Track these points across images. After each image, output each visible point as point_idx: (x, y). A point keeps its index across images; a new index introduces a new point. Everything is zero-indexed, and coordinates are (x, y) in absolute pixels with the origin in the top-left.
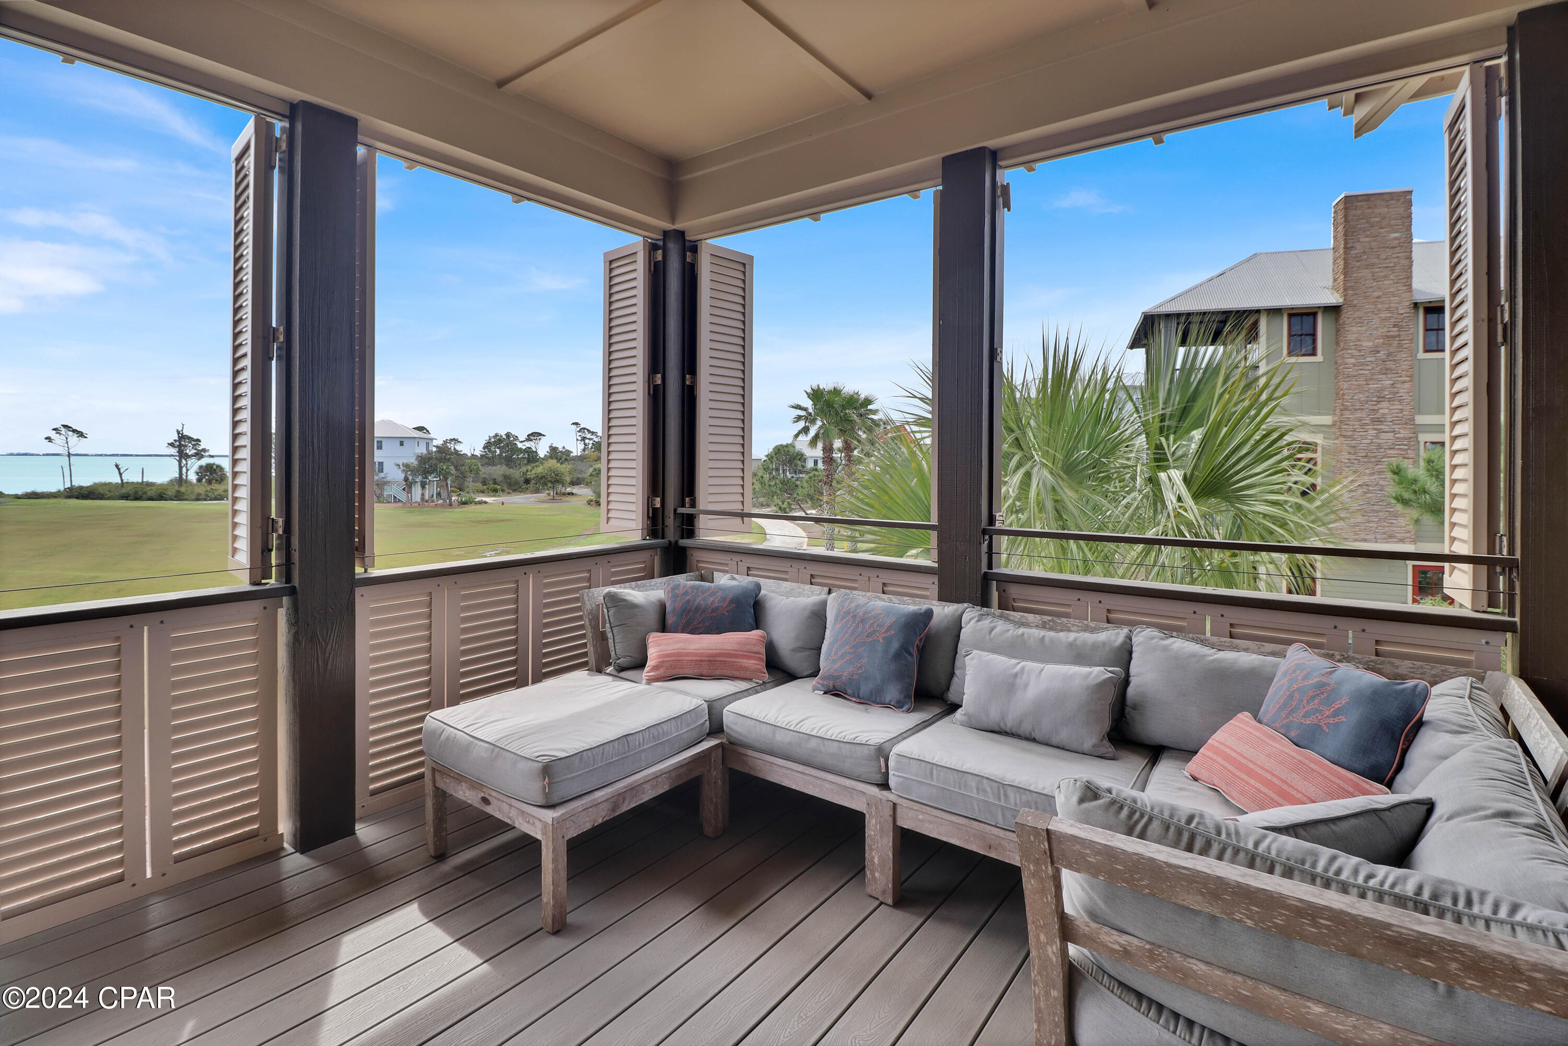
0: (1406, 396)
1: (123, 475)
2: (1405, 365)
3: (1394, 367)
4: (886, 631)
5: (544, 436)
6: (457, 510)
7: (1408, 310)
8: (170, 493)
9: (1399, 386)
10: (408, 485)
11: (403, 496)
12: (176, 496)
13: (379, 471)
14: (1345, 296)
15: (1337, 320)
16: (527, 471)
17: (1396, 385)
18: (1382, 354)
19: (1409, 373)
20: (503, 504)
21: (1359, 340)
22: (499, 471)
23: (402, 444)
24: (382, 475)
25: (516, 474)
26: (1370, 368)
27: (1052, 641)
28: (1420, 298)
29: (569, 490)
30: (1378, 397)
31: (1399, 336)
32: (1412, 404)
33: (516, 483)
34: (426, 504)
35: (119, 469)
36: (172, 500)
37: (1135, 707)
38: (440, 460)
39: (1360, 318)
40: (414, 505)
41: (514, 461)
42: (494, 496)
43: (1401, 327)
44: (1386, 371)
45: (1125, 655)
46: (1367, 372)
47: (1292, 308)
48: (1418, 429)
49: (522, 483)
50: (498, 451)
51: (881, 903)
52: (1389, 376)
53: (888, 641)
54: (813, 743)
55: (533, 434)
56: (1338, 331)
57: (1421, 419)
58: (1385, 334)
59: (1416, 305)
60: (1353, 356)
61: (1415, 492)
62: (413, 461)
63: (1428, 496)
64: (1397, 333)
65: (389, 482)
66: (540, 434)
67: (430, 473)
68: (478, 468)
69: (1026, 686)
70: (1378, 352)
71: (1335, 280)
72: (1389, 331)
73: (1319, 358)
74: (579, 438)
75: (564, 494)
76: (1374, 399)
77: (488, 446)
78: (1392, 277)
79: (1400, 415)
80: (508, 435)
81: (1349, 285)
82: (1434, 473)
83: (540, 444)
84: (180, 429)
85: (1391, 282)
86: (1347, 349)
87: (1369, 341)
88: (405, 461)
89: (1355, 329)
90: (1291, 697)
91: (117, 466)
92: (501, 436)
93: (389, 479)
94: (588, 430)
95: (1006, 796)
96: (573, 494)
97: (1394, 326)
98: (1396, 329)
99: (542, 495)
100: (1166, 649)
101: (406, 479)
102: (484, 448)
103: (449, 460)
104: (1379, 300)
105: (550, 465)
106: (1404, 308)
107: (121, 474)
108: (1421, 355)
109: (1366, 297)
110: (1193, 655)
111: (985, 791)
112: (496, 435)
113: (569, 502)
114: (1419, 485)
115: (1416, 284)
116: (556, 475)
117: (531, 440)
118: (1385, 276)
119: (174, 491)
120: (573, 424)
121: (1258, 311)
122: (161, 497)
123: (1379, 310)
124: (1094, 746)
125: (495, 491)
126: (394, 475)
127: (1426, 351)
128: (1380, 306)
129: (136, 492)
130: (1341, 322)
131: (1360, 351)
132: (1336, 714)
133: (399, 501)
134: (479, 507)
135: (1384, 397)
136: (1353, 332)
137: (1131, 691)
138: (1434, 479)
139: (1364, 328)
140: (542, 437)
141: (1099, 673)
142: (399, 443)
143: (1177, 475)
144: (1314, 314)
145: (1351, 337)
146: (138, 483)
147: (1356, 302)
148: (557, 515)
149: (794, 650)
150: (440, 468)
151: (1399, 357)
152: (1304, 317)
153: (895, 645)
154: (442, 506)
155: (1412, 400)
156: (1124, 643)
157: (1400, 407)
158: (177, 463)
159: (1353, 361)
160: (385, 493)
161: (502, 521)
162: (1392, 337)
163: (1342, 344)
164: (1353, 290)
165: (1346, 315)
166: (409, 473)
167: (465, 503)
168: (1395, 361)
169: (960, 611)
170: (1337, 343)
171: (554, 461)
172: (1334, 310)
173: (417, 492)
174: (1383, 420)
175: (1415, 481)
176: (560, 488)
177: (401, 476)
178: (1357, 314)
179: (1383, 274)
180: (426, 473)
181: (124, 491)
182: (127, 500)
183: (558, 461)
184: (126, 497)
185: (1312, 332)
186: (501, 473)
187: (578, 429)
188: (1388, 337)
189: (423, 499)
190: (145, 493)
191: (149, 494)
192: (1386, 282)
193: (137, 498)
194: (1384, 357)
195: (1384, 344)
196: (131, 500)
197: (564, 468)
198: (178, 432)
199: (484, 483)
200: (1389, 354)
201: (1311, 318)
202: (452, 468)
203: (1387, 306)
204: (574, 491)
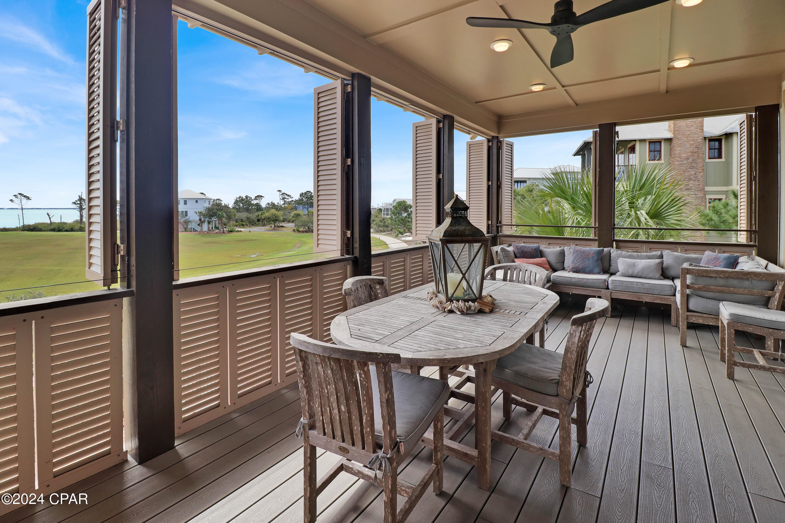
0: (701, 179)
1: (51, 219)
2: (700, 165)
3: (696, 165)
4: (592, 254)
5: (264, 197)
6: (227, 235)
7: (702, 141)
8: (76, 228)
9: (698, 174)
10: (201, 223)
11: (198, 228)
12: (79, 230)
13: (185, 216)
14: (674, 134)
15: (670, 145)
16: (258, 215)
17: (696, 174)
18: (690, 160)
19: (702, 169)
20: (250, 232)
21: (680, 154)
22: (244, 215)
23: (197, 202)
24: (187, 218)
25: (253, 216)
26: (685, 166)
27: (641, 255)
28: (707, 135)
29: (281, 225)
30: (689, 179)
31: (698, 152)
32: (703, 182)
33: (253, 221)
34: (211, 232)
35: (49, 216)
36: (78, 231)
37: (666, 269)
38: (218, 210)
39: (681, 144)
40: (205, 233)
41: (250, 210)
42: (243, 228)
43: (699, 148)
44: (692, 168)
45: (661, 257)
46: (684, 168)
47: (651, 139)
48: (705, 193)
49: (256, 221)
50: (241, 205)
51: (607, 317)
52: (694, 169)
53: (593, 257)
54: (585, 280)
55: (258, 196)
56: (671, 149)
57: (707, 189)
58: (692, 151)
59: (705, 138)
60: (678, 161)
61: (708, 220)
62: (202, 210)
63: (713, 222)
64: (697, 151)
65: (191, 221)
66: (262, 196)
67: (213, 216)
68: (235, 214)
69: (638, 265)
70: (689, 159)
71: (670, 127)
72: (693, 150)
73: (662, 161)
74: (282, 198)
75: (279, 227)
76: (687, 180)
77: (236, 202)
78: (695, 126)
79: (698, 187)
80: (247, 197)
81: (676, 129)
82: (716, 212)
83: (261, 201)
84: (80, 195)
85: (694, 128)
86: (675, 158)
87: (685, 154)
88: (200, 211)
89: (678, 149)
90: (708, 261)
91: (48, 214)
92: (243, 197)
93: (190, 220)
94: (286, 194)
95: (644, 286)
96: (283, 227)
97: (696, 147)
98: (696, 149)
99: (268, 227)
100: (673, 254)
101: (200, 220)
102: (234, 204)
103: (222, 210)
104: (689, 136)
105: (272, 212)
106: (700, 139)
107: (50, 218)
108: (707, 160)
109: (683, 135)
110: (681, 255)
111: (638, 285)
112: (240, 197)
113: (282, 230)
114: (709, 217)
115: (705, 129)
116: (276, 217)
117: (257, 199)
118: (692, 125)
119: (79, 227)
120: (278, 191)
121: (635, 141)
122: (72, 230)
123: (689, 140)
124: (659, 277)
125: (243, 225)
126: (193, 217)
127: (709, 158)
128: (689, 139)
129: (59, 228)
130: (672, 145)
131: (681, 158)
132: (720, 263)
133: (196, 231)
134: (238, 233)
135: (691, 179)
136: (678, 150)
137: (664, 265)
138: (715, 214)
139: (682, 148)
140: (262, 198)
141: (658, 261)
142: (195, 202)
143: (643, 212)
144: (660, 142)
145: (677, 152)
146: (58, 223)
147: (679, 137)
148: (278, 237)
149: (557, 263)
150: (218, 214)
151: (698, 161)
152: (656, 143)
153: (596, 258)
154: (220, 233)
155: (704, 180)
156: (660, 254)
157: (698, 183)
158: (79, 212)
159: (678, 163)
160: (189, 227)
161: (252, 240)
162: (695, 152)
163: (673, 156)
164: (678, 131)
165: (675, 142)
166: (202, 216)
167: (231, 231)
168: (696, 163)
169: (609, 250)
170: (671, 155)
171: (274, 210)
172: (669, 140)
173: (205, 227)
174: (691, 189)
175: (707, 215)
176: (277, 224)
177: (198, 218)
178: (680, 142)
179: (691, 124)
180: (211, 216)
181: (52, 227)
182: (54, 231)
183: (276, 210)
184: (53, 230)
185: (659, 150)
186: (245, 216)
187: (281, 193)
188: (693, 152)
189: (209, 230)
190: (64, 228)
191: (66, 228)
192: (692, 128)
193: (59, 231)
194: (691, 161)
195: (691, 155)
196: (57, 231)
197: (280, 213)
198: (79, 197)
199: (237, 222)
200: (694, 160)
201: (658, 143)
202: (224, 214)
203: (692, 139)
204: (284, 225)
